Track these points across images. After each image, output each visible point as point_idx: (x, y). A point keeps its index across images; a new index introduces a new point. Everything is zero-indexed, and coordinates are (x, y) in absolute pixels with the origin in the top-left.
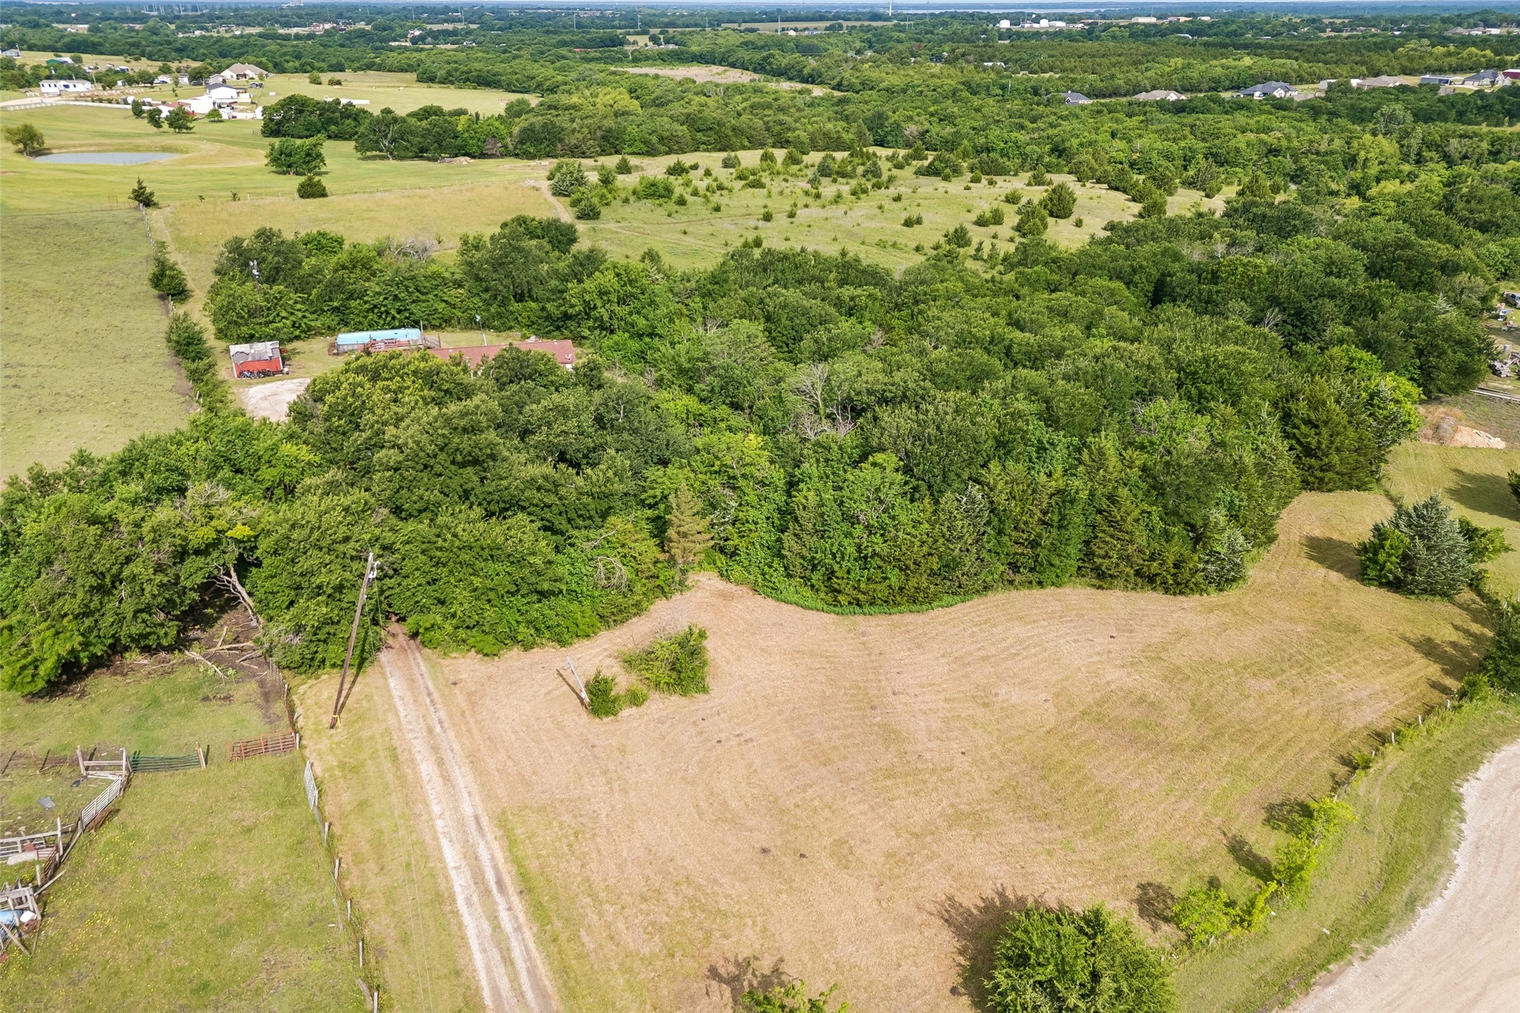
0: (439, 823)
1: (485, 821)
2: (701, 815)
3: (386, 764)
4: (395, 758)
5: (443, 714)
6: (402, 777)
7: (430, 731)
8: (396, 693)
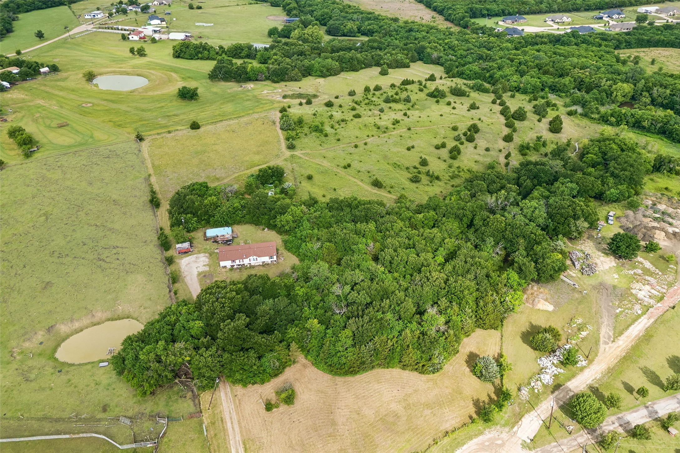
0: (231, 442)
1: (241, 442)
2: (286, 444)
3: (220, 422)
4: (222, 421)
5: (233, 406)
6: (223, 427)
7: (230, 412)
8: (223, 398)
